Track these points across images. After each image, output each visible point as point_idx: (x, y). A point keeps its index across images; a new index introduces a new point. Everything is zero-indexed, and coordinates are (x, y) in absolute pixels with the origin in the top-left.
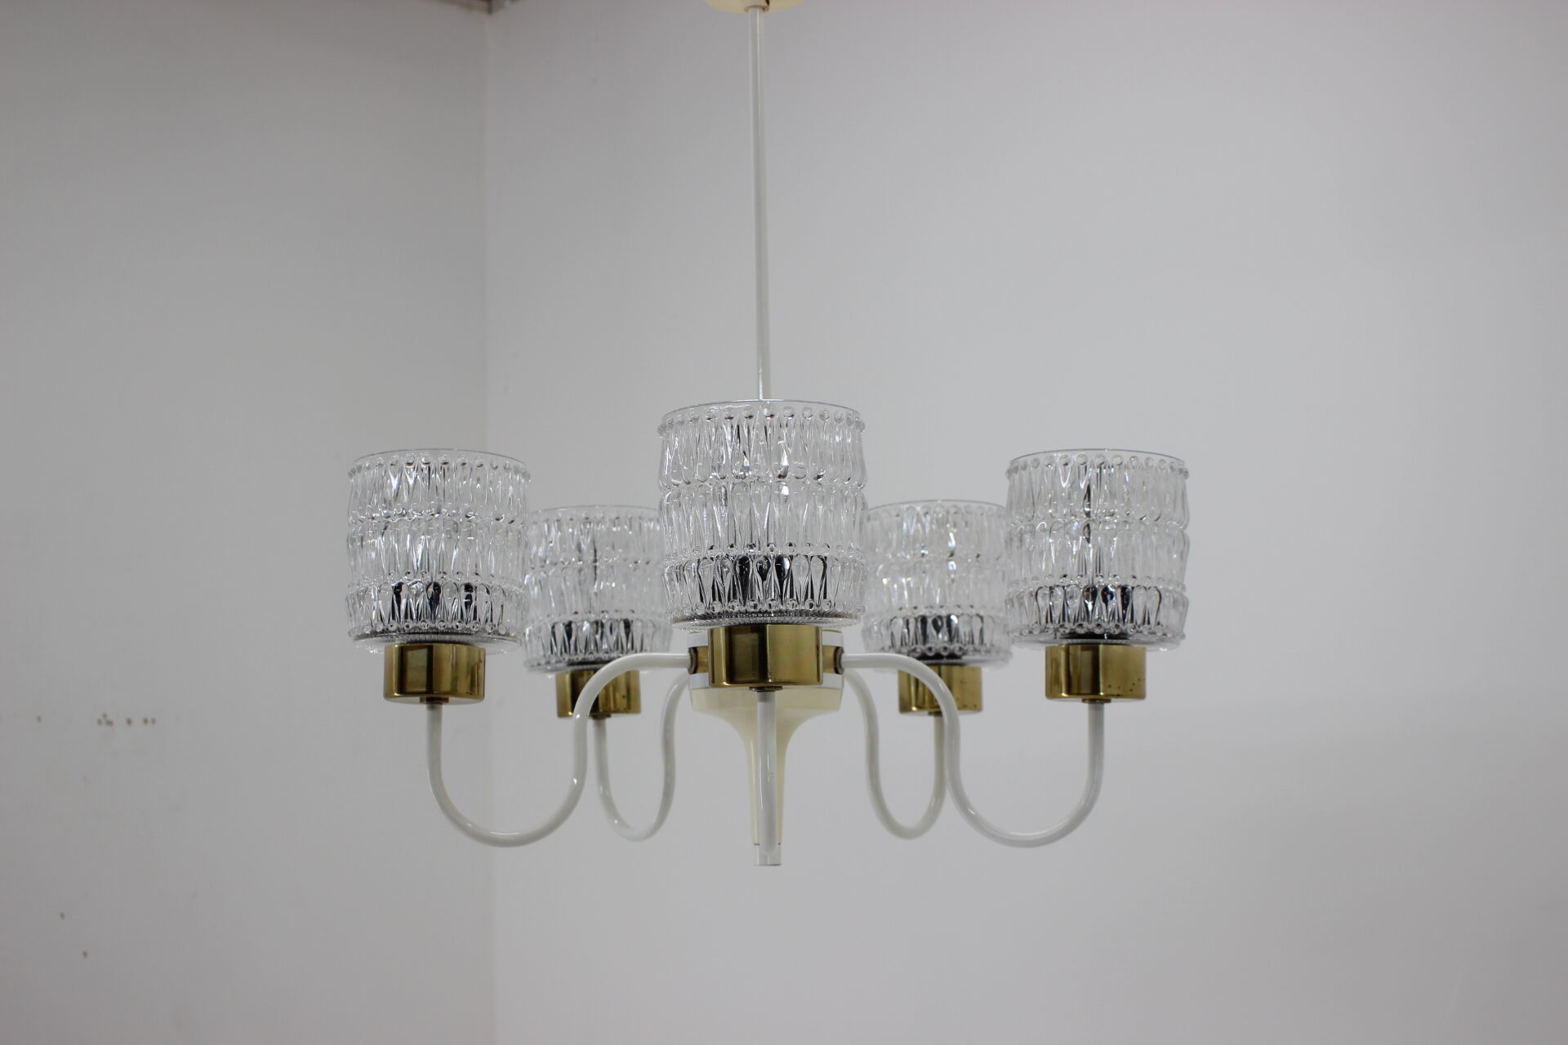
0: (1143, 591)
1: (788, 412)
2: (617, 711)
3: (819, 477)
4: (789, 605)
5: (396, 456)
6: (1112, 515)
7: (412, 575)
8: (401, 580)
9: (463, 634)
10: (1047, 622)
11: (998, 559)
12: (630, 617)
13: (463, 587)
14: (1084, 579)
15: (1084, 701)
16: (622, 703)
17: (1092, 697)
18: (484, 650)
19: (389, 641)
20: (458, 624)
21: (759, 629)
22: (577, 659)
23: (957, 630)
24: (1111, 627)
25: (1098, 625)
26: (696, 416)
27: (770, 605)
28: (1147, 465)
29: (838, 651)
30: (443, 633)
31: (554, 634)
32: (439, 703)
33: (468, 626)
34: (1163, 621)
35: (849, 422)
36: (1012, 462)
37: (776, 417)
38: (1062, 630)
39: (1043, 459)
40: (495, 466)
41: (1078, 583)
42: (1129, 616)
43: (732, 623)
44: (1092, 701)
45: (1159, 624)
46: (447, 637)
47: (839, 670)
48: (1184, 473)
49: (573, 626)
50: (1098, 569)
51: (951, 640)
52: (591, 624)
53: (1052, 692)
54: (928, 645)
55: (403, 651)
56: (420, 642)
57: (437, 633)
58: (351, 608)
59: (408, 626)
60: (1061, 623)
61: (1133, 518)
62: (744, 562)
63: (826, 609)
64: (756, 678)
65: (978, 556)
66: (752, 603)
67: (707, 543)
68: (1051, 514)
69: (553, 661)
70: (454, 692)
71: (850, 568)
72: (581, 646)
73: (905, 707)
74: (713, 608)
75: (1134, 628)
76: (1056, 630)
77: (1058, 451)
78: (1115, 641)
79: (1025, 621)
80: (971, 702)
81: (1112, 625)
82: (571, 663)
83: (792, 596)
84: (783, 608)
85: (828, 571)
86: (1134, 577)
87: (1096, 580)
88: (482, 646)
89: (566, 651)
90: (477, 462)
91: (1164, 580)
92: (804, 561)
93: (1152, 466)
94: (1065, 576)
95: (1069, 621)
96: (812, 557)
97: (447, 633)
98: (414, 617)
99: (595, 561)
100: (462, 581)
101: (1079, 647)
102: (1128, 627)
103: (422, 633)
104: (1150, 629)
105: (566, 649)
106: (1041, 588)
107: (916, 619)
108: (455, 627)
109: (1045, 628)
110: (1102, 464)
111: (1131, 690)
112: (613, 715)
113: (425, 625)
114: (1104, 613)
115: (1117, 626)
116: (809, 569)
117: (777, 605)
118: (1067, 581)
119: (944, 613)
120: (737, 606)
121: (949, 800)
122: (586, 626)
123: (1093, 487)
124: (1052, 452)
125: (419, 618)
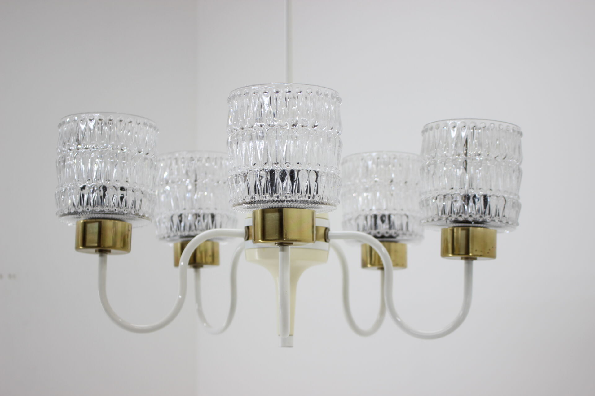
0: (495, 198)
1: (298, 90)
2: (206, 263)
3: (315, 126)
4: (297, 197)
5: (83, 115)
6: (479, 155)
7: (91, 181)
8: (85, 184)
9: (119, 214)
10: (442, 214)
11: (417, 184)
12: (215, 212)
13: (119, 188)
14: (462, 190)
15: (462, 259)
16: (209, 259)
17: (466, 256)
18: (131, 225)
19: (78, 218)
20: (116, 208)
21: (280, 210)
22: (185, 234)
23: (394, 223)
24: (478, 217)
25: (470, 216)
26: (248, 91)
27: (286, 196)
28: (499, 127)
29: (327, 230)
30: (108, 214)
31: (172, 221)
32: (105, 253)
33: (122, 210)
34: (507, 215)
35: (333, 97)
36: (425, 127)
37: (292, 93)
38: (450, 218)
39: (442, 125)
40: (138, 122)
41: (459, 192)
42: (487, 212)
43: (265, 207)
44: (466, 259)
45: (504, 216)
46: (110, 216)
47: (327, 240)
48: (520, 134)
49: (183, 216)
50: (471, 186)
51: (390, 228)
52: (193, 215)
53: (444, 253)
54: (378, 231)
55: (85, 224)
56: (95, 218)
57: (105, 214)
58: (57, 200)
59: (88, 209)
60: (450, 215)
61: (491, 157)
62: (272, 172)
63: (317, 199)
64: (277, 238)
65: (406, 182)
66: (276, 195)
67: (252, 162)
68: (445, 154)
69: (172, 235)
70: (114, 247)
71: (331, 178)
72: (187, 228)
73: (364, 265)
74: (254, 198)
75: (490, 218)
76: (447, 219)
77: (450, 120)
78: (479, 225)
79: (430, 214)
80: (400, 263)
81: (478, 216)
82: (182, 237)
83: (298, 192)
84: (294, 199)
85: (319, 179)
86: (491, 190)
87: (470, 191)
88: (129, 222)
89: (179, 229)
90: (128, 120)
91: (507, 192)
92: (306, 172)
93: (502, 129)
94: (452, 189)
95: (454, 214)
96: (310, 171)
97: (110, 214)
98: (92, 205)
99: (196, 181)
100: (119, 185)
101: (460, 229)
102: (487, 218)
103: (96, 213)
104: (499, 218)
105: (178, 228)
106: (439, 195)
107: (371, 217)
108: (114, 210)
109: (441, 217)
110: (475, 127)
111: (488, 253)
112: (205, 266)
113: (98, 209)
114: (474, 209)
115: (481, 217)
116: (308, 177)
117: (290, 197)
118: (453, 191)
119: (387, 213)
120: (268, 197)
121: (388, 314)
122: (190, 218)
123: (469, 141)
124: (447, 120)
125: (94, 205)
